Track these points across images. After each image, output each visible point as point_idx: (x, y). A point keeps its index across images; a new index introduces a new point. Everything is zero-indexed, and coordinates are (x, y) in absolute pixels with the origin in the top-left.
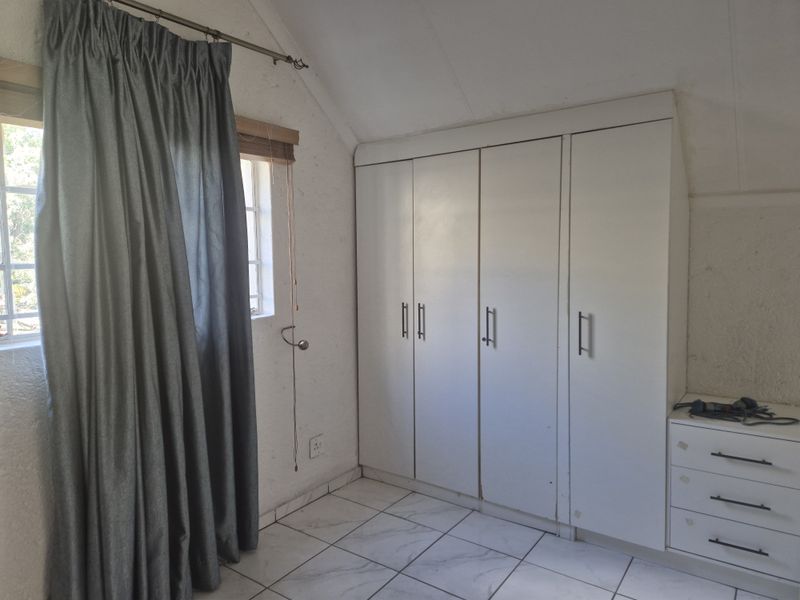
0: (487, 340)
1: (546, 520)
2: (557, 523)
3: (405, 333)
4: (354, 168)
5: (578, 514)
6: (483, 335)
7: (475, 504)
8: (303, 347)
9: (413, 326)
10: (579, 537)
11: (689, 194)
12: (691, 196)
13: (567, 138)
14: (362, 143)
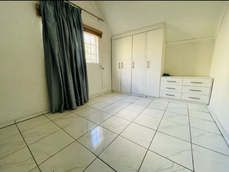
0: (133, 67)
1: (141, 95)
2: (143, 95)
3: (119, 68)
4: (111, 40)
5: (146, 93)
6: (132, 67)
7: (130, 94)
8: (103, 69)
9: (121, 67)
10: (146, 97)
11: (166, 42)
12: (166, 43)
13: (147, 32)
14: (112, 36)
